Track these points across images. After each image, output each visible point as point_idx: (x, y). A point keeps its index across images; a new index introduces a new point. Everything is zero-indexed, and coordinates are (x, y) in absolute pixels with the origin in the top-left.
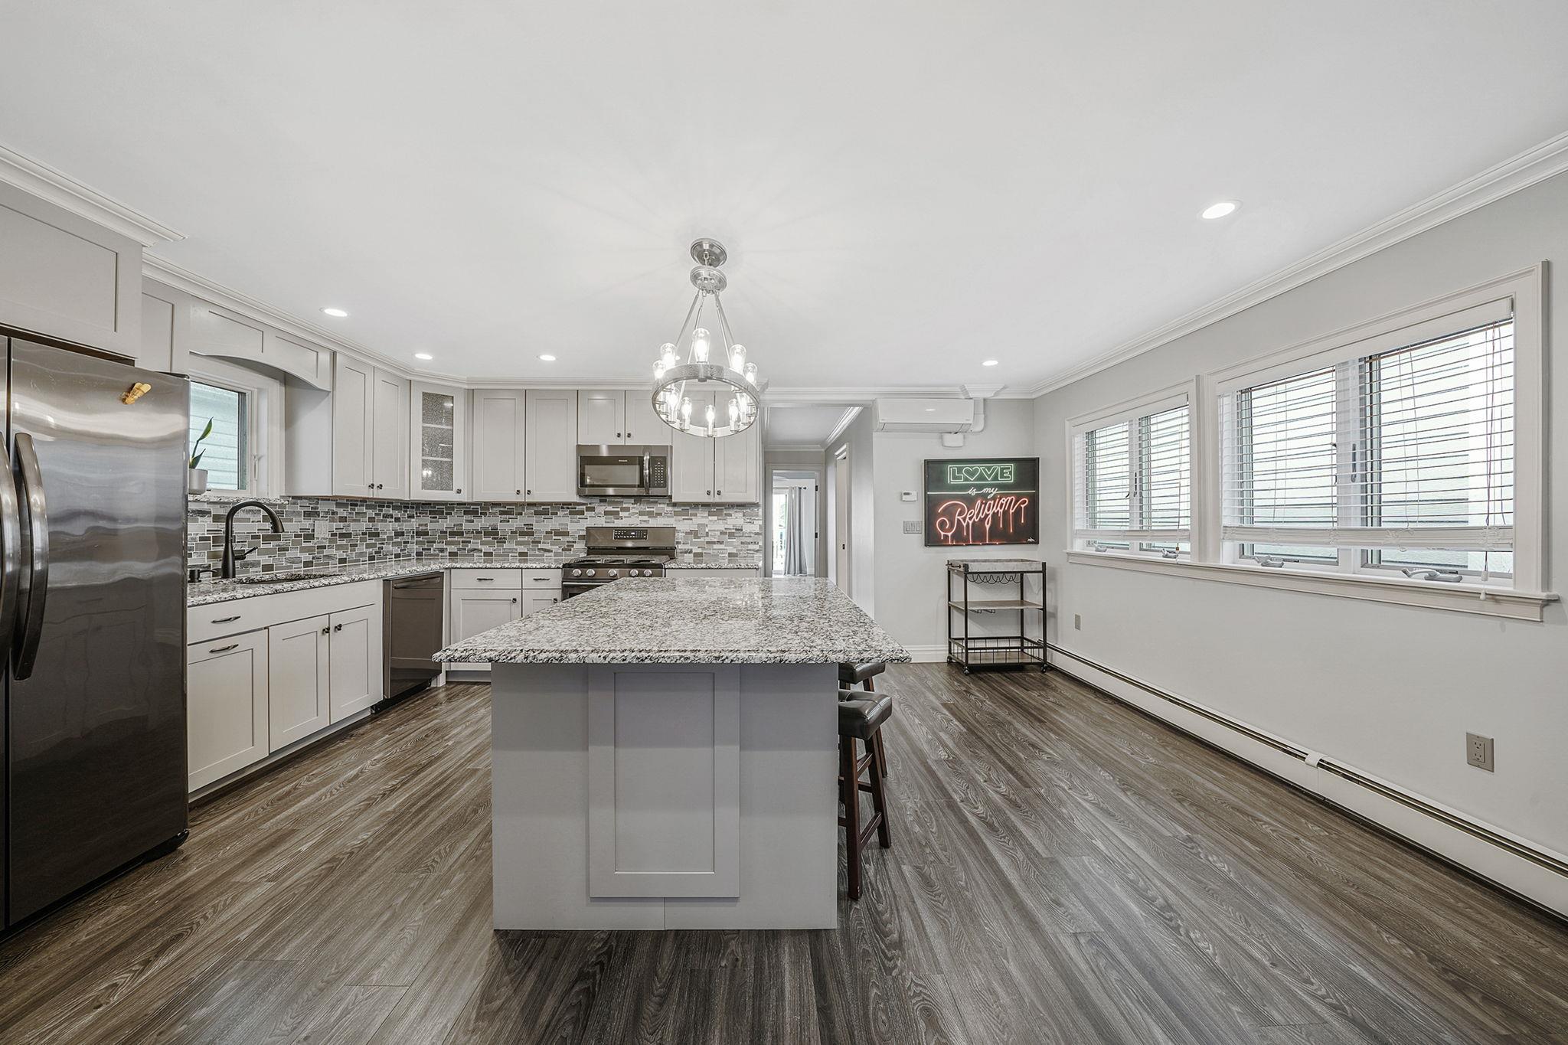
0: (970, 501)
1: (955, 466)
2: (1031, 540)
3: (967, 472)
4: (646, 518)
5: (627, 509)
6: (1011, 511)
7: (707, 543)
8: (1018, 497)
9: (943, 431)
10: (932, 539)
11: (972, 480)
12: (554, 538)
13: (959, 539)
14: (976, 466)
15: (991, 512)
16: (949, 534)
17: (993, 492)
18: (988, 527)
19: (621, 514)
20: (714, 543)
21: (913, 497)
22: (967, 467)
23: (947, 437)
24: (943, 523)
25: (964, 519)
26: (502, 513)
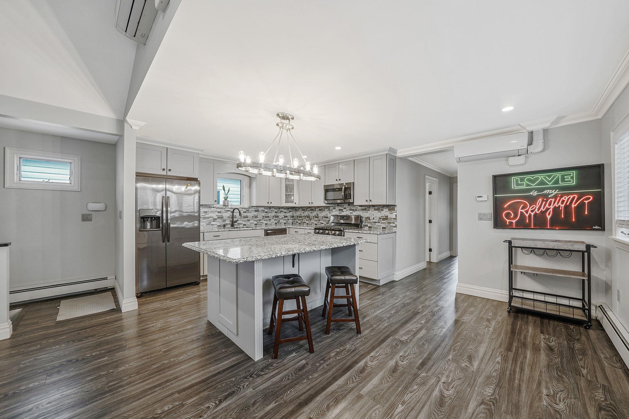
0: (532, 200)
1: (518, 178)
2: (596, 227)
3: (529, 180)
4: (352, 212)
5: (346, 208)
6: (573, 206)
7: (374, 222)
8: (581, 196)
9: (507, 156)
10: (498, 223)
11: (533, 185)
12: (324, 219)
13: (522, 225)
14: (536, 176)
15: (552, 207)
16: (514, 221)
17: (554, 192)
18: (549, 217)
19: (344, 210)
20: (376, 222)
21: (485, 198)
22: (529, 177)
23: (510, 159)
24: (508, 215)
25: (527, 212)
26: (311, 210)
